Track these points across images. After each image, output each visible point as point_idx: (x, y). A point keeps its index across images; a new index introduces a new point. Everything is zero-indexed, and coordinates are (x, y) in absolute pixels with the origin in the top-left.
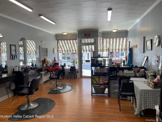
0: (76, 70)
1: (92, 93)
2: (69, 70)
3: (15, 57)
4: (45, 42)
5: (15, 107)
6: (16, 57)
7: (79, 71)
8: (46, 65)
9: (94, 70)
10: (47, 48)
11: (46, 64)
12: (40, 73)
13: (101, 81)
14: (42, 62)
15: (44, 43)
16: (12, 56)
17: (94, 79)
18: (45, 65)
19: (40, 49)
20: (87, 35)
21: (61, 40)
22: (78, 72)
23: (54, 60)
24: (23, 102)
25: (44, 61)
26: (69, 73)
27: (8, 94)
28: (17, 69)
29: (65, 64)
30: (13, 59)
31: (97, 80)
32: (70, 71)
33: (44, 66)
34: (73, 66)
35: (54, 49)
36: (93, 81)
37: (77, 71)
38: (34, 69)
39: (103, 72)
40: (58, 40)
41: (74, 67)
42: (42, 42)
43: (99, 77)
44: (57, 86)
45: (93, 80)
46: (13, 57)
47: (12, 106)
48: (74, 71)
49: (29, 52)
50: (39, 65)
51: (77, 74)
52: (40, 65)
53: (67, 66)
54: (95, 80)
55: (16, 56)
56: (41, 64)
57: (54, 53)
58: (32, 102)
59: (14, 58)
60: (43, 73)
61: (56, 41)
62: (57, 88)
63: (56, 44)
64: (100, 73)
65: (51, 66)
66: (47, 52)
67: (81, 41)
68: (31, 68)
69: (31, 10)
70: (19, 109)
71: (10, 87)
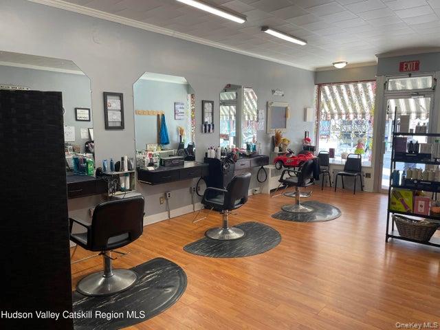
0: (363, 170)
1: (388, 236)
2: (343, 168)
3: (211, 127)
4: (283, 93)
5: (201, 229)
6: (213, 128)
7: (372, 172)
8: (280, 151)
9: (401, 173)
10: (286, 108)
11: (280, 148)
12: (262, 167)
13: (421, 206)
14: (270, 141)
15: (281, 93)
16: (205, 126)
17: (397, 198)
18: (277, 150)
19: (269, 109)
20: (407, 65)
21: (330, 84)
22: (368, 175)
23: (304, 138)
24: (217, 224)
25: (276, 141)
26: (340, 177)
27: (193, 203)
28: (212, 155)
29: (332, 151)
30: (205, 132)
31: (408, 200)
32: (344, 170)
33: (275, 151)
34: (356, 157)
35: (305, 111)
36: (394, 203)
37: (365, 171)
38: (250, 156)
39: (430, 179)
40: (320, 86)
41: (359, 161)
42: (273, 91)
43: (416, 194)
44: (297, 203)
45: (394, 200)
46: (207, 127)
47: (196, 227)
48: (356, 172)
49: (249, 118)
50: (262, 150)
51: (366, 180)
52: (266, 148)
53: (337, 156)
54: (402, 201)
55: (213, 125)
56: (269, 146)
57: (305, 119)
58: (234, 226)
59: (209, 130)
60: (270, 167)
61: (316, 87)
62: (297, 208)
63: (315, 95)
64: (419, 181)
65: (291, 152)
66: (286, 116)
67: (385, 85)
68: (244, 155)
69: (241, 21)
70: (206, 234)
71: (197, 189)
